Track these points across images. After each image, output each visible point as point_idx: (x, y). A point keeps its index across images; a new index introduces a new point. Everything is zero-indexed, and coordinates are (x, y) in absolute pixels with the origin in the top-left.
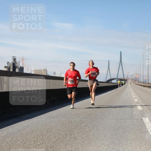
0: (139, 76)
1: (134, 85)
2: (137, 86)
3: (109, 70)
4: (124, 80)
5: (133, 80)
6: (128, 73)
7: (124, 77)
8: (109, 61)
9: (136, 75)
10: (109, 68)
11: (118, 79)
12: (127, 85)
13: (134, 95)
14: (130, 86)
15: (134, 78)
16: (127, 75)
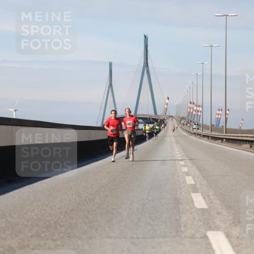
0: (201, 109)
1: (185, 134)
2: (193, 137)
3: (112, 91)
4: (156, 120)
5: (182, 122)
6: (167, 101)
7: (156, 113)
8: (111, 64)
9: (191, 106)
10: (111, 85)
12: (164, 136)
13: (185, 166)
14: (173, 138)
15: (185, 114)
16: (166, 106)
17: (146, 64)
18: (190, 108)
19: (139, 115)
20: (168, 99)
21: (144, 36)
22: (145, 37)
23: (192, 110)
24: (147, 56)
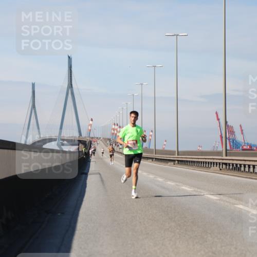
3: (35, 112)
4: (81, 142)
6: (91, 122)
7: (80, 134)
8: (33, 85)
9: (116, 127)
10: (34, 106)
11: (64, 140)
15: (109, 136)
16: (89, 128)
17: (70, 85)
18: (114, 130)
19: (63, 137)
20: (92, 120)
21: (67, 57)
22: (69, 57)
23: (116, 132)
24: (71, 77)
